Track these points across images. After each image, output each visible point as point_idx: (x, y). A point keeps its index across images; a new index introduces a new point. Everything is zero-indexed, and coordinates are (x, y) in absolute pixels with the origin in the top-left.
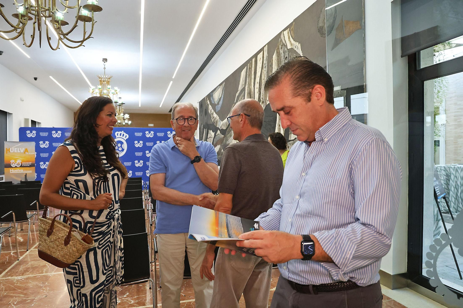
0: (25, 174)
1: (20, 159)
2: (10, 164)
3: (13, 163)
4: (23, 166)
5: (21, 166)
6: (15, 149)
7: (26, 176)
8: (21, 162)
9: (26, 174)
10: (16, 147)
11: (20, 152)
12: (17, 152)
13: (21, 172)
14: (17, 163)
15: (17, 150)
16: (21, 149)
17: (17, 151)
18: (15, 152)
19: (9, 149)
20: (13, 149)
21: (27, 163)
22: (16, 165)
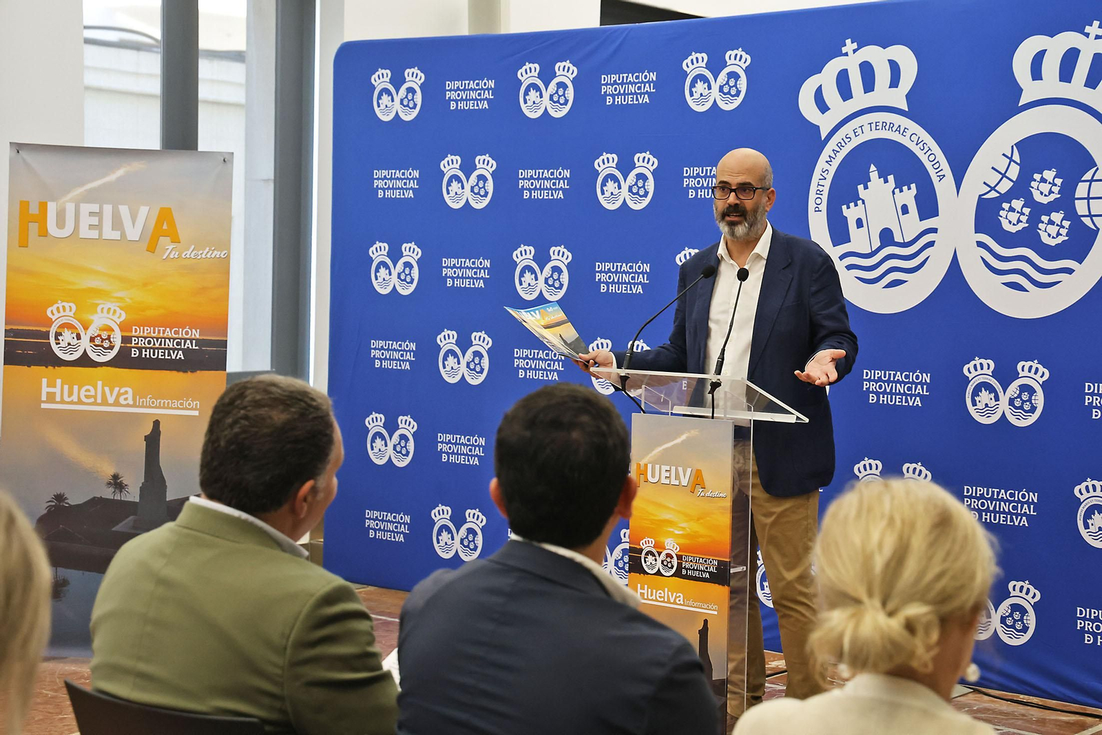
0: (148, 429)
1: (119, 294)
2: (46, 335)
3: (63, 326)
4: (135, 353)
5: (123, 360)
6: (86, 208)
7: (153, 441)
8: (122, 327)
9: (157, 424)
10: (89, 197)
11: (116, 235)
12: (94, 234)
13: (117, 403)
14: (92, 331)
15: (95, 221)
16: (124, 210)
17: (99, 227)
18: (85, 232)
19: (43, 207)
20: (70, 208)
21: (168, 333)
22: (85, 344)
